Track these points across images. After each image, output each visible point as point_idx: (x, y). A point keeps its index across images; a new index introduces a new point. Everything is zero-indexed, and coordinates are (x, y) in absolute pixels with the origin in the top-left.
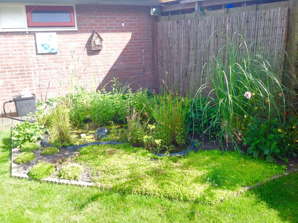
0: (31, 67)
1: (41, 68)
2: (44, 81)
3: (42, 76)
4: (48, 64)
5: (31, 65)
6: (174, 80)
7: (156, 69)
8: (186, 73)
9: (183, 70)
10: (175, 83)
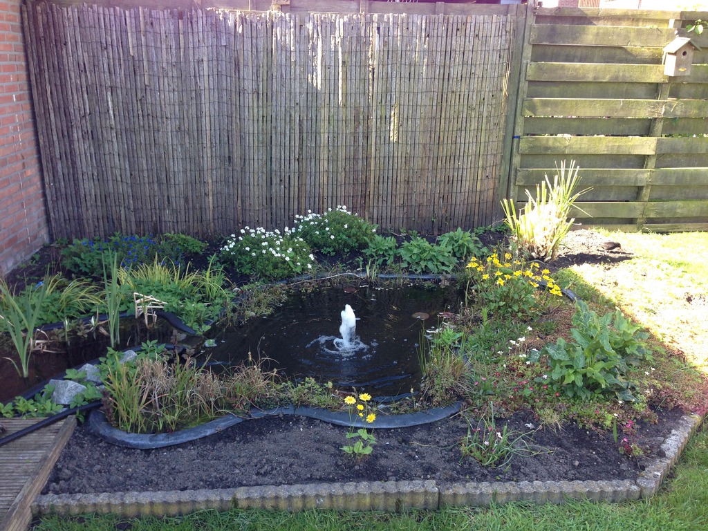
6: (172, 181)
7: (58, 156)
8: (227, 156)
9: (214, 149)
10: (177, 187)
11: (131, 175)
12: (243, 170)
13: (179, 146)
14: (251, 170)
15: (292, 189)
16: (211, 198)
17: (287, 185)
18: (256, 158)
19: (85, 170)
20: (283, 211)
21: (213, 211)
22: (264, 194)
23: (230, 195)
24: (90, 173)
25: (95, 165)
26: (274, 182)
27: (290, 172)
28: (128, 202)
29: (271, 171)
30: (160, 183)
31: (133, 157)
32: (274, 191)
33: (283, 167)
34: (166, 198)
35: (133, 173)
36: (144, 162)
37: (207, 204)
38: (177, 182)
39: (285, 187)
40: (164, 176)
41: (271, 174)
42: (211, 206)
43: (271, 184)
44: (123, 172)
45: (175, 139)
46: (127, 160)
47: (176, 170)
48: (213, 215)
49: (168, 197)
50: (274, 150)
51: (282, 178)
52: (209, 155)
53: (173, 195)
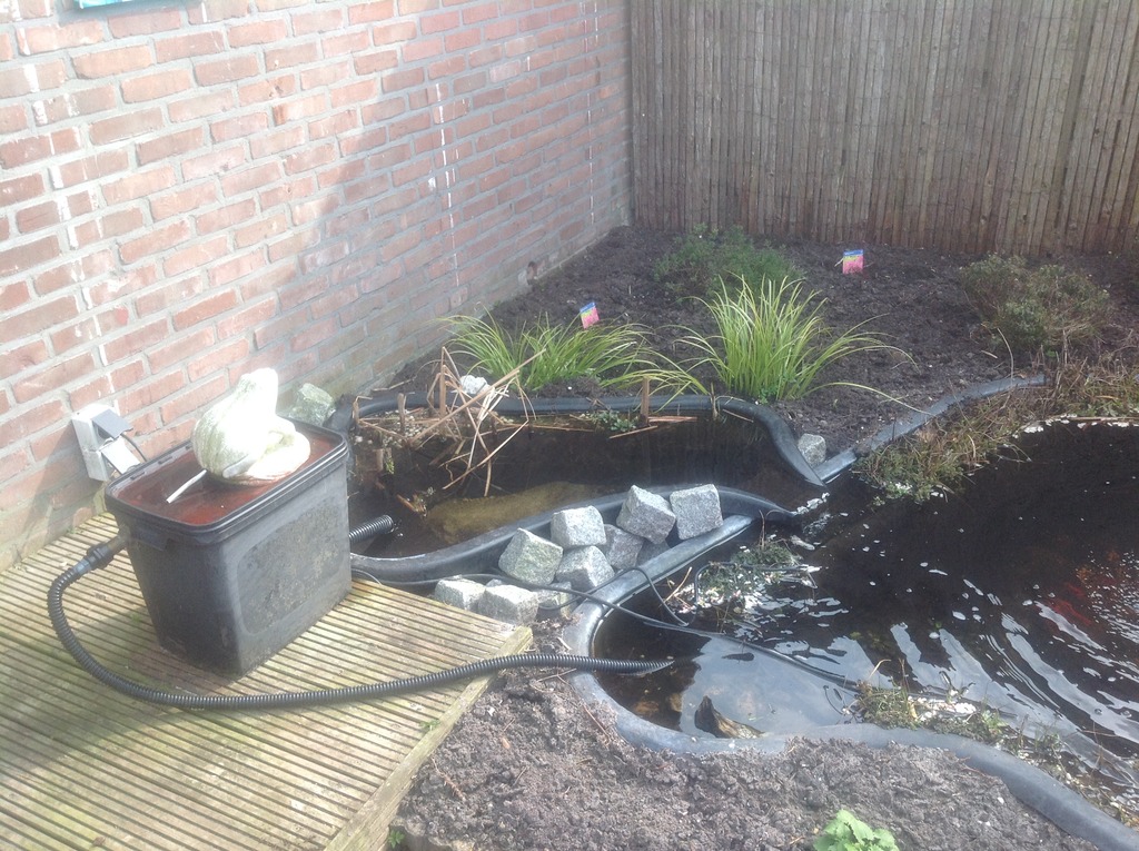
0: (40, 149)
1: (116, 146)
2: (151, 269)
3: (133, 219)
4: (160, 104)
5: (35, 132)
6: (858, 119)
7: (659, 61)
8: (980, 69)
9: (954, 52)
10: (864, 130)
11: (781, 101)
12: (1012, 102)
13: (882, 44)
14: (1031, 103)
15: (1120, 152)
16: (930, 159)
17: (1109, 145)
18: (1046, 75)
19: (700, 90)
20: (1087, 201)
21: (931, 187)
22: (1052, 157)
23: (972, 155)
24: (708, 96)
25: (719, 80)
26: (1078, 134)
27: (1122, 112)
28: (768, 156)
29: (1077, 108)
30: (832, 122)
31: (790, 64)
32: (1074, 153)
33: (1106, 101)
34: (839, 153)
35: (785, 98)
36: (809, 75)
37: (921, 172)
38: (866, 121)
39: (1103, 148)
40: (841, 108)
41: (1076, 114)
42: (928, 178)
43: (1072, 138)
44: (767, 96)
45: (875, 30)
46: (777, 71)
47: (868, 94)
48: (930, 197)
49: (844, 152)
50: (1092, 58)
51: (1101, 126)
52: (943, 65)
53: (854, 147)
